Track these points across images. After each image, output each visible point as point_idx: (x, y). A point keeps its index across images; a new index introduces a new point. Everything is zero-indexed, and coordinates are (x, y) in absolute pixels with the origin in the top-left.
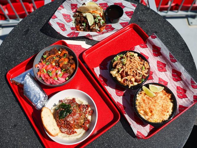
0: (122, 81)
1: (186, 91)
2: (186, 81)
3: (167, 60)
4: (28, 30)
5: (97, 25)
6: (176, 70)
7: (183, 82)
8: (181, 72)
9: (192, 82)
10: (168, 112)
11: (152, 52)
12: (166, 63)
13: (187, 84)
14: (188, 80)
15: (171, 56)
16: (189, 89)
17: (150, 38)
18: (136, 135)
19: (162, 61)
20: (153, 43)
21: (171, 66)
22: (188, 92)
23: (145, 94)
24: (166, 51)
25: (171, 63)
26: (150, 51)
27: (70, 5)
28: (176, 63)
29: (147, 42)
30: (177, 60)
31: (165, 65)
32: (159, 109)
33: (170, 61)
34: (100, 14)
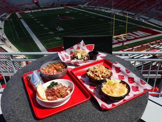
0: (93, 76)
1: (138, 87)
2: (137, 82)
3: (124, 73)
4: (43, 61)
5: (82, 59)
6: (130, 77)
7: (136, 83)
8: (134, 77)
9: (141, 81)
10: (124, 92)
11: (115, 71)
12: (124, 75)
13: (138, 83)
14: (138, 81)
15: (126, 70)
16: (140, 86)
17: (114, 64)
18: (101, 106)
19: (122, 75)
20: (115, 66)
21: (127, 76)
22: (139, 88)
23: (108, 84)
24: (123, 68)
25: (127, 74)
26: (114, 71)
27: (70, 52)
28: (130, 73)
29: (112, 67)
30: (130, 71)
31: (123, 76)
32: (117, 90)
33: (126, 73)
34: (85, 55)
